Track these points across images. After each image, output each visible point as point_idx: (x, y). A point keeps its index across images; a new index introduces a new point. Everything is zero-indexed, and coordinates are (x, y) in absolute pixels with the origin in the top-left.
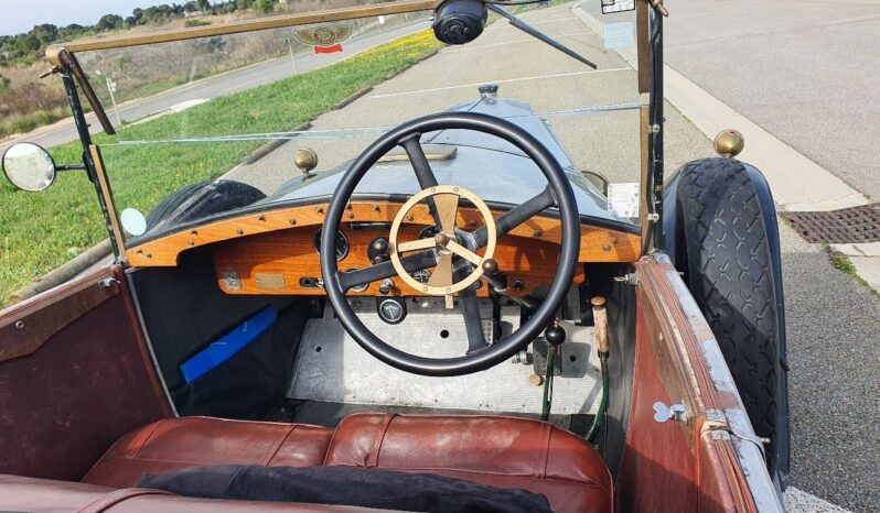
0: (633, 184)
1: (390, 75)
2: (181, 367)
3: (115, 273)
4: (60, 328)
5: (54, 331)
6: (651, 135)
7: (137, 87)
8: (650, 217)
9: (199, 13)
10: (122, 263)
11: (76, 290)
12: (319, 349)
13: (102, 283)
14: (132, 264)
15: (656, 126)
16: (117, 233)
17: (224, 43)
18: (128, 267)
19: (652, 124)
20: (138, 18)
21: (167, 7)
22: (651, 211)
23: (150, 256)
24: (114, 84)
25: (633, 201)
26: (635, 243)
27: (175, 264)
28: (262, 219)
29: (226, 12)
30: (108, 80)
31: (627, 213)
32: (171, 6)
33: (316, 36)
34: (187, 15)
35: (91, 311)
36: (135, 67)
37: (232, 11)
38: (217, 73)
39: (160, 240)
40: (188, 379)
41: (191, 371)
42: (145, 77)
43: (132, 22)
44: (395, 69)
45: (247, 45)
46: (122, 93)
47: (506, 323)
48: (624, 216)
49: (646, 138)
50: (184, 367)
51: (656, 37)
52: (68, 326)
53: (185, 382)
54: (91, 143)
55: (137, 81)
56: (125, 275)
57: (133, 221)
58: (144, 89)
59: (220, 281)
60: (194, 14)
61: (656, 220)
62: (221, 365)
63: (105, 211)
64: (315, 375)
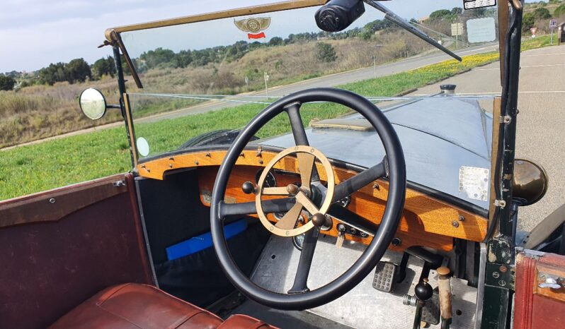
0: (483, 170)
1: (432, 82)
2: (167, 249)
3: (126, 178)
4: (80, 207)
5: (75, 209)
6: (502, 125)
7: (281, 79)
8: (497, 203)
9: (326, 38)
10: (134, 173)
11: (96, 185)
12: (274, 257)
13: (115, 184)
14: (140, 174)
15: (508, 117)
16: (134, 152)
17: (337, 57)
18: (138, 176)
19: (503, 114)
20: (291, 40)
21: (308, 34)
22: (498, 197)
23: (149, 171)
24: (268, 76)
25: (483, 185)
26: (482, 225)
27: (162, 179)
28: (209, 155)
29: (341, 38)
30: (266, 73)
31: (476, 195)
32: (310, 33)
33: (248, 25)
34: (318, 38)
35: (103, 200)
36: (283, 68)
37: (345, 38)
38: (328, 74)
39: (154, 161)
40: (170, 258)
41: (174, 253)
42: (286, 73)
43: (287, 42)
44: (436, 78)
45: (349, 58)
46: (272, 82)
47: (411, 269)
48: (473, 197)
49: (497, 128)
50: (168, 250)
51: (512, 30)
52: (85, 207)
53: (167, 260)
54: (125, 92)
55: (282, 76)
56: (134, 181)
57: (143, 147)
58: (284, 81)
59: (201, 196)
60: (323, 38)
61: (503, 207)
62: (196, 253)
63: (129, 137)
64: (267, 275)
